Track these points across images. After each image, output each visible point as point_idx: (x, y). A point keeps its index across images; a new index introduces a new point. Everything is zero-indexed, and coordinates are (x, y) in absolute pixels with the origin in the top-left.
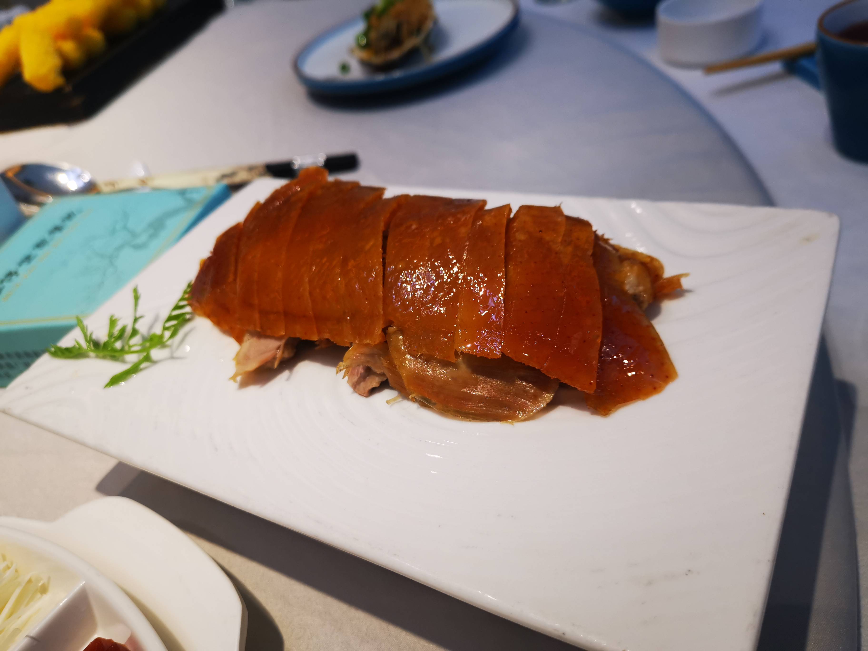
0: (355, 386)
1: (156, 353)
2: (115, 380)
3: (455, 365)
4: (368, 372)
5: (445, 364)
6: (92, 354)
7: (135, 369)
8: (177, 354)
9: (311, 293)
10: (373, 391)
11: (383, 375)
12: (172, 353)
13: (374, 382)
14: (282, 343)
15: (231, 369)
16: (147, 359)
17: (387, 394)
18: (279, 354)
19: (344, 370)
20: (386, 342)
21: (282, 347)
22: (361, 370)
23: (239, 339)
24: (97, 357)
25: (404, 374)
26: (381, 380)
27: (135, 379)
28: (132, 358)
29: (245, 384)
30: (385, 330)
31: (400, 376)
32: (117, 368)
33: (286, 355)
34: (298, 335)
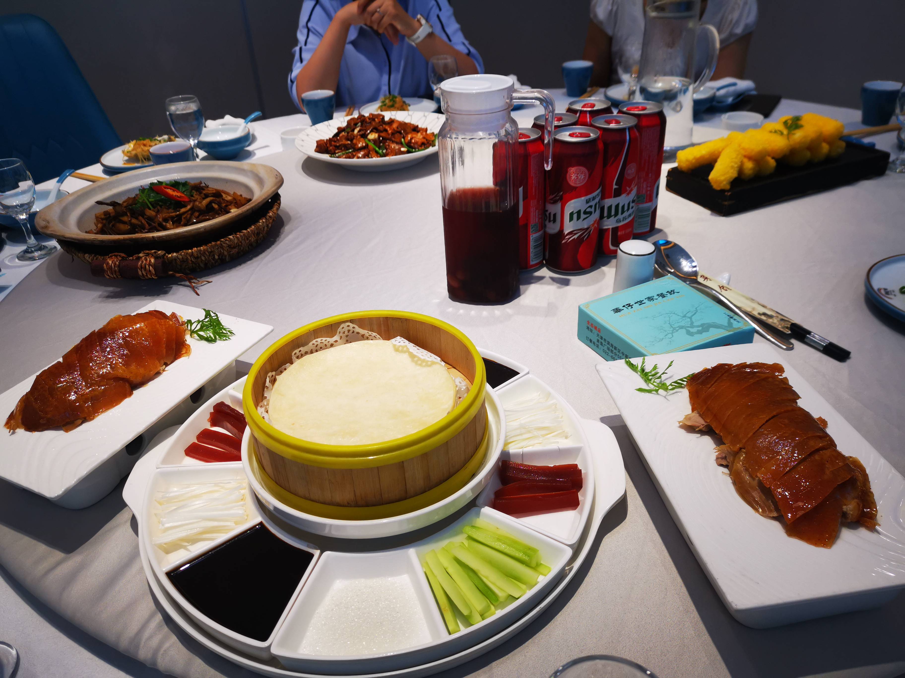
0: (717, 458)
1: (661, 391)
2: (640, 390)
3: (754, 479)
4: (725, 458)
5: (751, 476)
6: (639, 373)
7: (649, 391)
8: (667, 397)
9: (729, 415)
10: (721, 465)
11: (729, 462)
12: (666, 395)
13: (724, 463)
14: (706, 424)
15: (681, 418)
16: (657, 391)
17: (726, 470)
18: (702, 427)
19: (717, 450)
20: (738, 452)
21: (704, 425)
22: (724, 455)
23: (693, 410)
24: (640, 375)
25: (735, 467)
26: (727, 464)
27: (647, 395)
28: (651, 387)
29: (681, 427)
30: (741, 449)
31: (733, 467)
32: (644, 386)
33: (704, 429)
34: (713, 426)
